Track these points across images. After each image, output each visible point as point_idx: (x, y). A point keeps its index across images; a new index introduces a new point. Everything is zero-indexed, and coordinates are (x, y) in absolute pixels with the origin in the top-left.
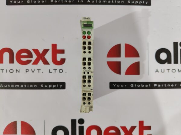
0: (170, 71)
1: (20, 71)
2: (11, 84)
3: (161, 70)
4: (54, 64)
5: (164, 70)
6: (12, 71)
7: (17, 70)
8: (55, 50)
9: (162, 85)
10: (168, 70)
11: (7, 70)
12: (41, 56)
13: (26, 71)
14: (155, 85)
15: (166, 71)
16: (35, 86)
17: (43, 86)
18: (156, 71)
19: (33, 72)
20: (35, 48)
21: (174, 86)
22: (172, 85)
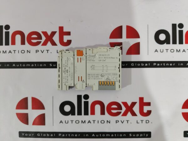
0: (169, 51)
1: (31, 52)
2: (22, 63)
3: (160, 50)
4: (61, 45)
5: (163, 50)
6: (23, 52)
7: (28, 51)
8: (62, 33)
9: (161, 64)
10: (167, 50)
11: (19, 51)
12: (49, 38)
13: (36, 52)
14: (155, 64)
15: (165, 51)
16: (44, 65)
17: (51, 65)
18: (155, 51)
19: (42, 53)
20: (44, 31)
21: (173, 65)
22: (171, 65)
